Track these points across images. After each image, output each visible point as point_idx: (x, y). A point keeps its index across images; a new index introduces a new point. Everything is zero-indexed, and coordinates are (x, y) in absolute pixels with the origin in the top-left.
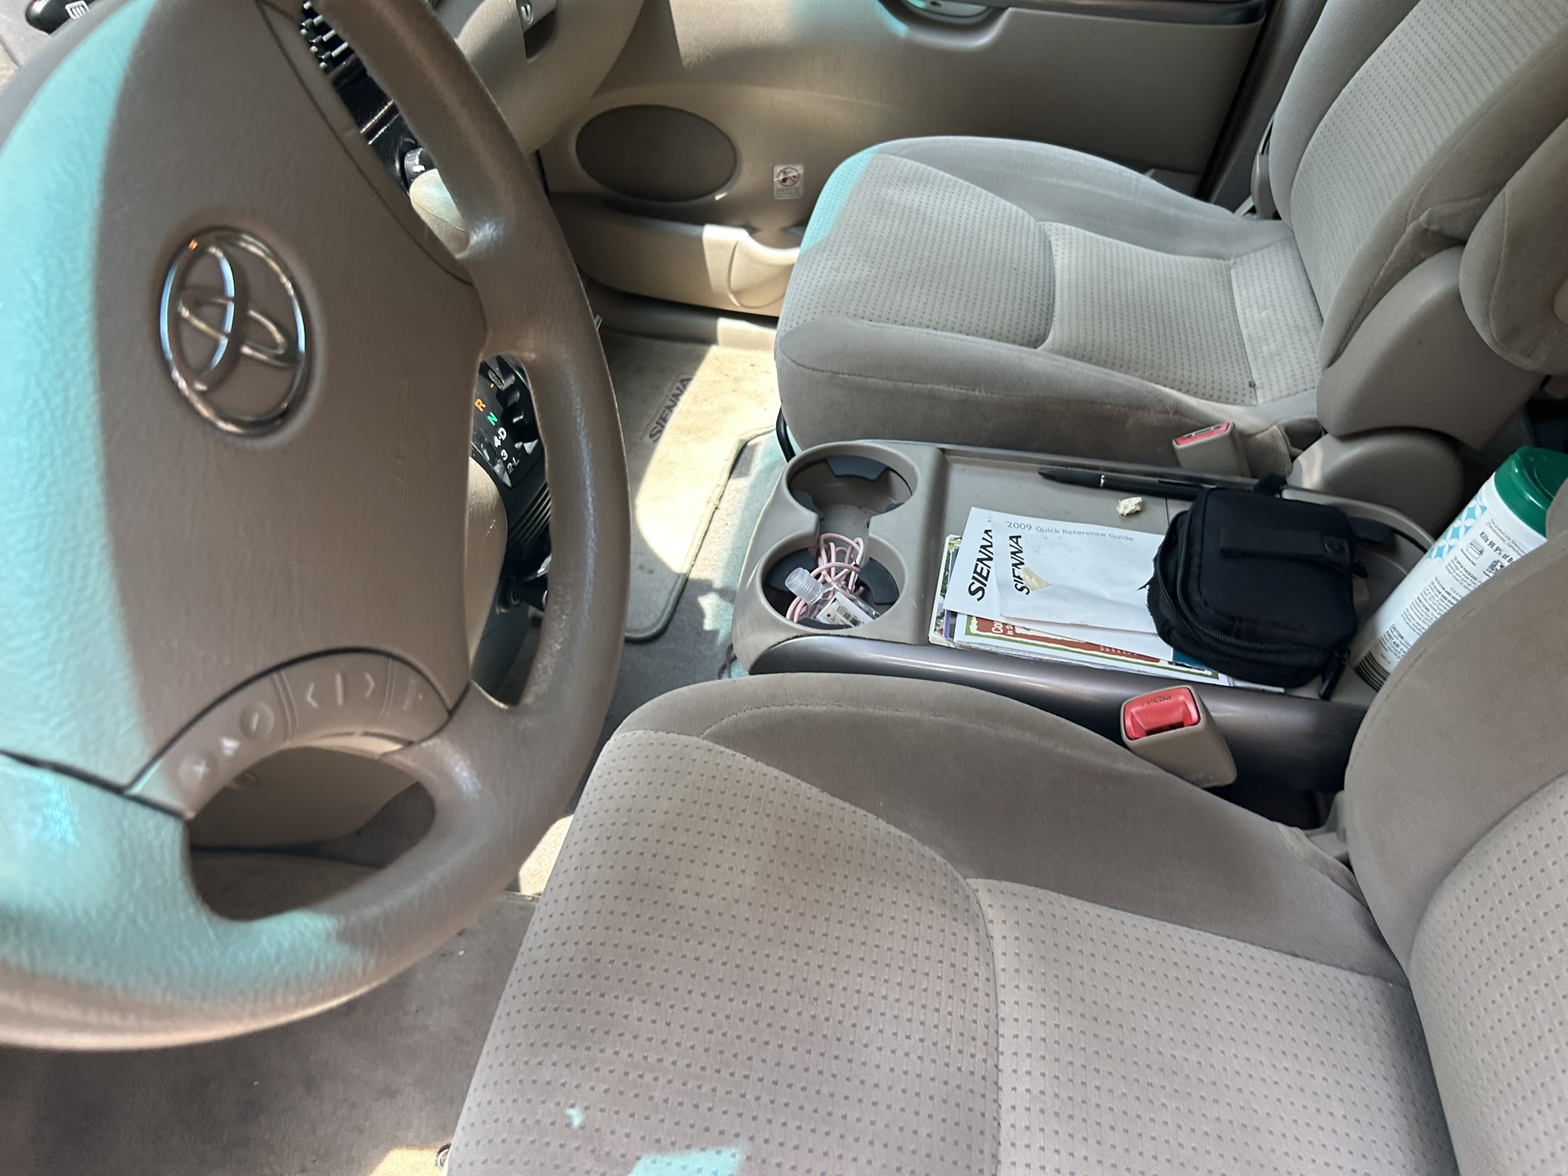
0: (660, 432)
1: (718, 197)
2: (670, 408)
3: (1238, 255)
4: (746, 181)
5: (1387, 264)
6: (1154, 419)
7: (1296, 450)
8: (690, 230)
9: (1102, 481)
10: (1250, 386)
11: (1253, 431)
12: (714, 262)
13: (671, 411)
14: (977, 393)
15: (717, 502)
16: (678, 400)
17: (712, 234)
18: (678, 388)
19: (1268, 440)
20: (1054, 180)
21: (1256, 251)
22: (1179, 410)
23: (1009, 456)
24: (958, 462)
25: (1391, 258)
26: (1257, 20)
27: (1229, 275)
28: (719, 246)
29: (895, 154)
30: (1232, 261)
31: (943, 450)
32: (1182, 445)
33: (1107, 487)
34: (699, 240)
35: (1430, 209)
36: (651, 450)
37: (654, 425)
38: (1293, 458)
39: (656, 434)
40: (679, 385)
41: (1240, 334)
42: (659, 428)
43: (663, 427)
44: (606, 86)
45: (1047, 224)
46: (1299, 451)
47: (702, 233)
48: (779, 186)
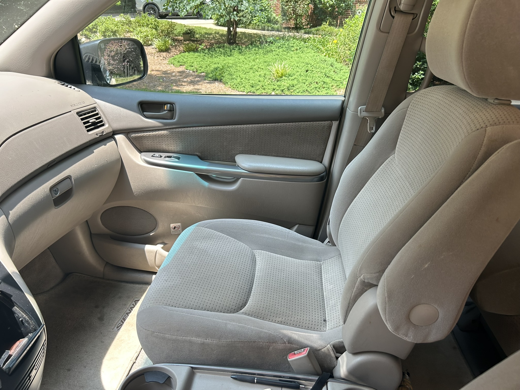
0: (122, 325)
1: (151, 234)
2: (128, 314)
3: (324, 260)
4: (160, 229)
5: (354, 291)
6: (280, 346)
7: (338, 355)
8: (141, 246)
9: (256, 381)
10: (324, 321)
11: (320, 348)
12: (149, 258)
13: (128, 315)
14: (208, 340)
15: (135, 360)
16: (132, 310)
17: (148, 248)
18: (133, 304)
19: (326, 352)
20: (259, 235)
21: (330, 259)
22: (290, 341)
23: (219, 369)
24: (199, 372)
25: (355, 289)
26: (323, 180)
27: (321, 268)
28: (151, 252)
29: (203, 227)
30: (322, 262)
31: (192, 367)
32: (291, 359)
33: (258, 383)
34: (143, 250)
35: (363, 274)
36: (116, 334)
37: (120, 322)
38: (337, 358)
39: (119, 327)
40: (134, 303)
41: (323, 295)
42: (122, 323)
43: (123, 323)
44: (108, 201)
45: (256, 250)
46: (339, 355)
47: (145, 247)
48: (173, 230)
